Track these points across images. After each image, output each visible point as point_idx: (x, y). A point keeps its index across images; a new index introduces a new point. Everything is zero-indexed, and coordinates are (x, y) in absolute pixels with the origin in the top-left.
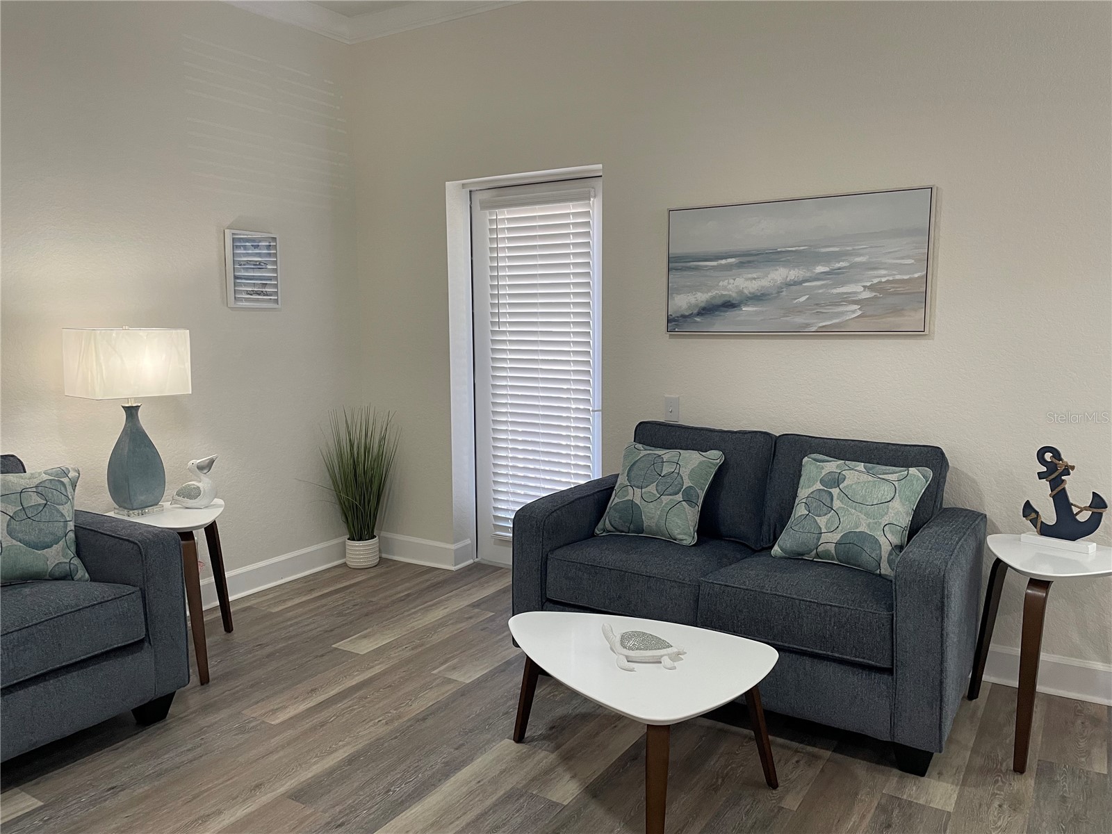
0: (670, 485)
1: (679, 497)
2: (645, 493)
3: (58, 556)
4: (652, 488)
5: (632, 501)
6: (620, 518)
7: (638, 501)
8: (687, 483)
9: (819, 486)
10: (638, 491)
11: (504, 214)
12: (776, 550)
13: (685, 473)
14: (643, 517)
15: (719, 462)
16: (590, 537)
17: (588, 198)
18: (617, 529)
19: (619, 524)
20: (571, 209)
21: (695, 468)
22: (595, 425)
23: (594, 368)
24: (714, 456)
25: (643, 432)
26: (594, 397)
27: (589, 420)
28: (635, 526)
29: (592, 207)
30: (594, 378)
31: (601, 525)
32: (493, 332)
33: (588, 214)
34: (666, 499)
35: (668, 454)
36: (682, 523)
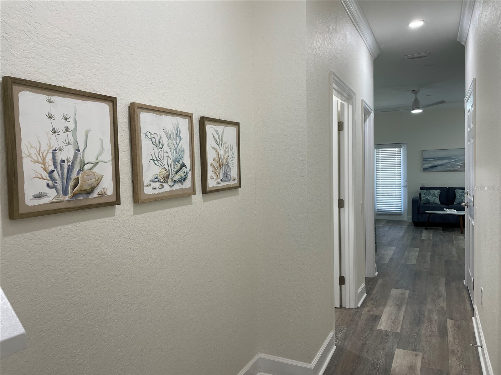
0: (434, 195)
1: (436, 197)
4: (431, 196)
7: (428, 198)
9: (461, 193)
11: (380, 150)
12: (455, 203)
14: (430, 201)
15: (440, 192)
16: (420, 205)
17: (401, 147)
18: (424, 203)
19: (425, 202)
20: (396, 149)
21: (437, 192)
22: (402, 189)
23: (402, 179)
24: (439, 191)
25: (422, 188)
26: (402, 184)
27: (401, 189)
28: (428, 202)
29: (402, 149)
30: (402, 181)
31: (421, 203)
32: (377, 172)
33: (401, 150)
34: (434, 198)
35: (431, 191)
36: (437, 201)
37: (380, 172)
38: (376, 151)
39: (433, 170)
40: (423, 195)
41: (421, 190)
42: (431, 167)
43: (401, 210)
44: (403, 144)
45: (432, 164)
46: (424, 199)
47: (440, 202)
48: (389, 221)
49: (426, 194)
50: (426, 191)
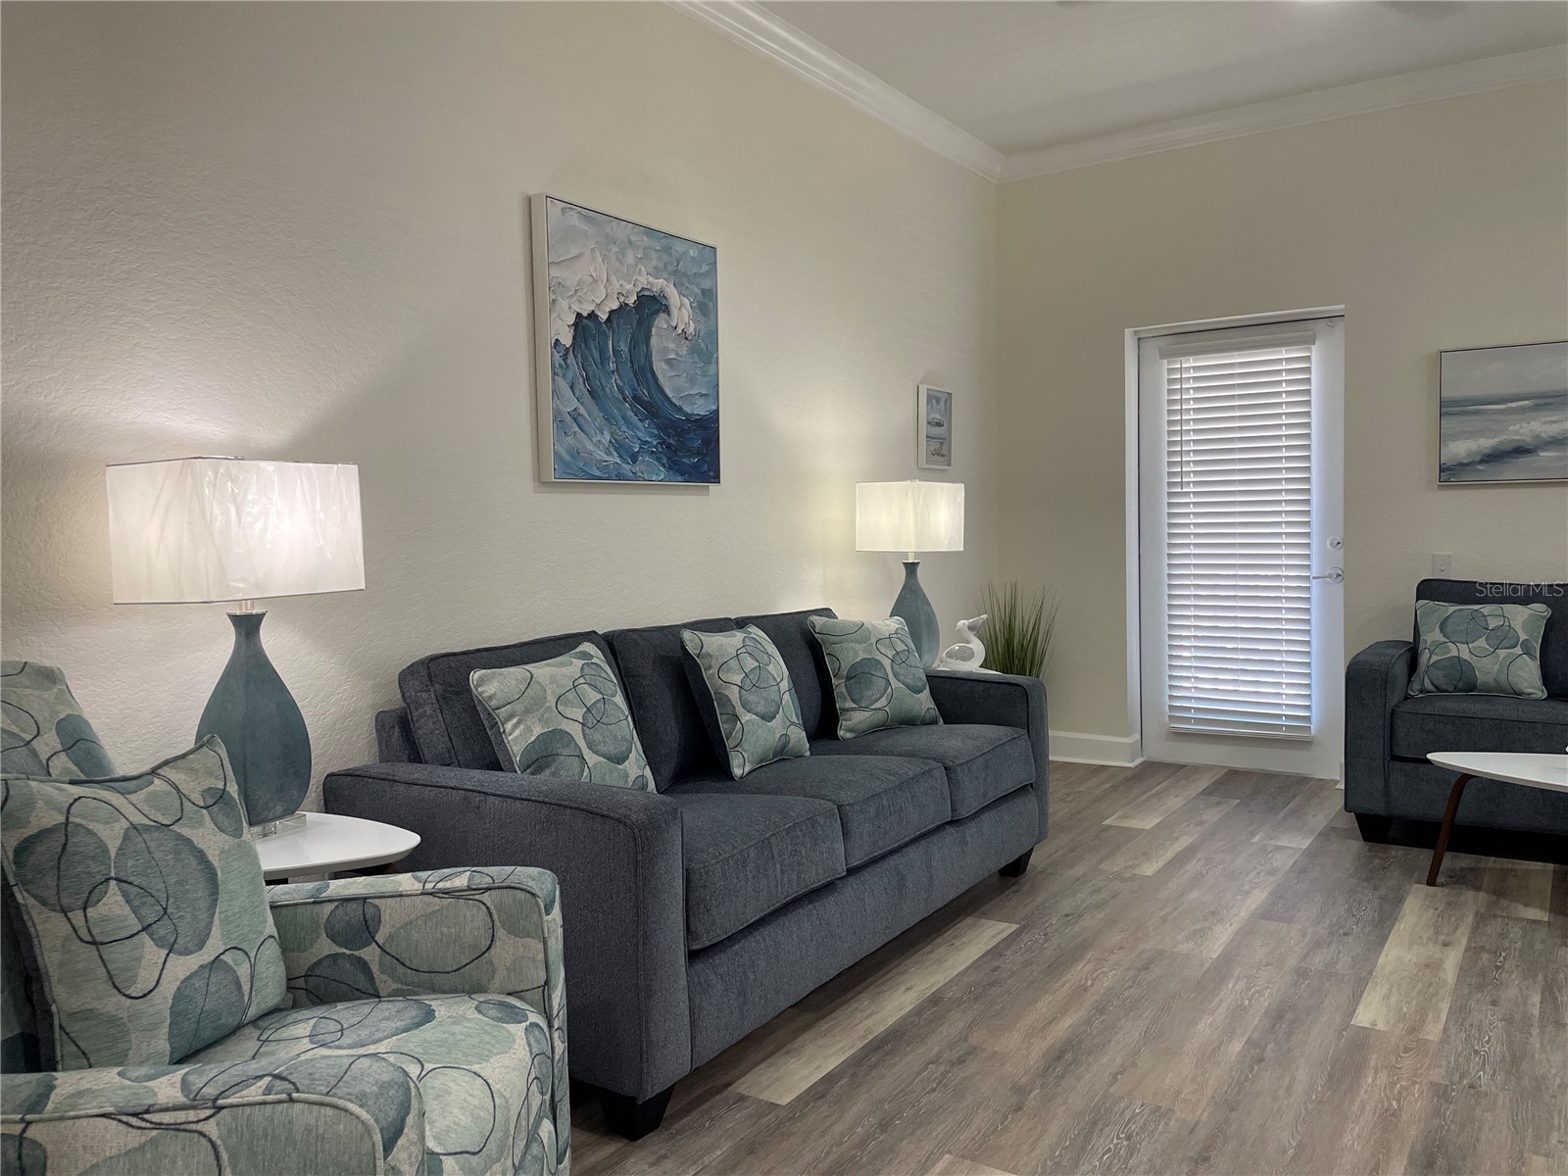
0: (1503, 638)
1: (1518, 650)
2: (1473, 647)
3: (924, 702)
4: (1482, 643)
5: (1459, 657)
6: (1445, 676)
7: (1465, 655)
8: (1523, 637)
10: (1463, 647)
11: (1191, 362)
13: (1517, 625)
14: (1477, 673)
15: (1548, 615)
16: (1407, 698)
17: (1308, 341)
18: (1438, 689)
19: (1443, 683)
20: (1284, 353)
21: (1525, 620)
22: (1315, 594)
23: (1315, 529)
24: (1540, 609)
25: (1429, 590)
26: (1315, 562)
27: (1308, 589)
28: (1465, 684)
29: (1315, 352)
30: (1314, 541)
31: (1416, 686)
32: (1170, 494)
33: (1308, 359)
34: (1502, 653)
35: (1486, 609)
36: (1528, 676)
37: (1189, 493)
38: (1170, 371)
39: (1510, 471)
40: (1431, 636)
41: (1422, 602)
42: (1494, 457)
43: (1308, 719)
44: (1322, 324)
45: (1502, 438)
46: (1434, 658)
47: (1545, 684)
48: (1231, 782)
49: (1449, 629)
50: (1452, 608)
